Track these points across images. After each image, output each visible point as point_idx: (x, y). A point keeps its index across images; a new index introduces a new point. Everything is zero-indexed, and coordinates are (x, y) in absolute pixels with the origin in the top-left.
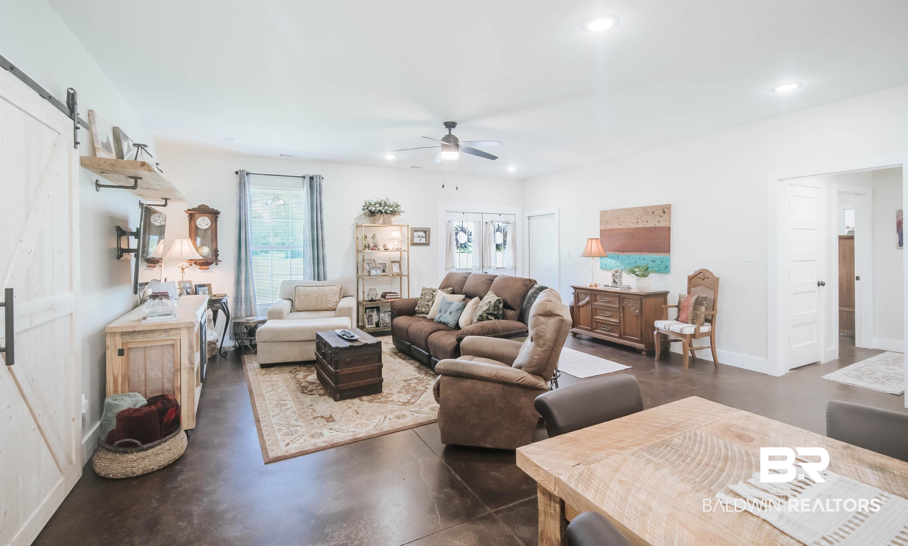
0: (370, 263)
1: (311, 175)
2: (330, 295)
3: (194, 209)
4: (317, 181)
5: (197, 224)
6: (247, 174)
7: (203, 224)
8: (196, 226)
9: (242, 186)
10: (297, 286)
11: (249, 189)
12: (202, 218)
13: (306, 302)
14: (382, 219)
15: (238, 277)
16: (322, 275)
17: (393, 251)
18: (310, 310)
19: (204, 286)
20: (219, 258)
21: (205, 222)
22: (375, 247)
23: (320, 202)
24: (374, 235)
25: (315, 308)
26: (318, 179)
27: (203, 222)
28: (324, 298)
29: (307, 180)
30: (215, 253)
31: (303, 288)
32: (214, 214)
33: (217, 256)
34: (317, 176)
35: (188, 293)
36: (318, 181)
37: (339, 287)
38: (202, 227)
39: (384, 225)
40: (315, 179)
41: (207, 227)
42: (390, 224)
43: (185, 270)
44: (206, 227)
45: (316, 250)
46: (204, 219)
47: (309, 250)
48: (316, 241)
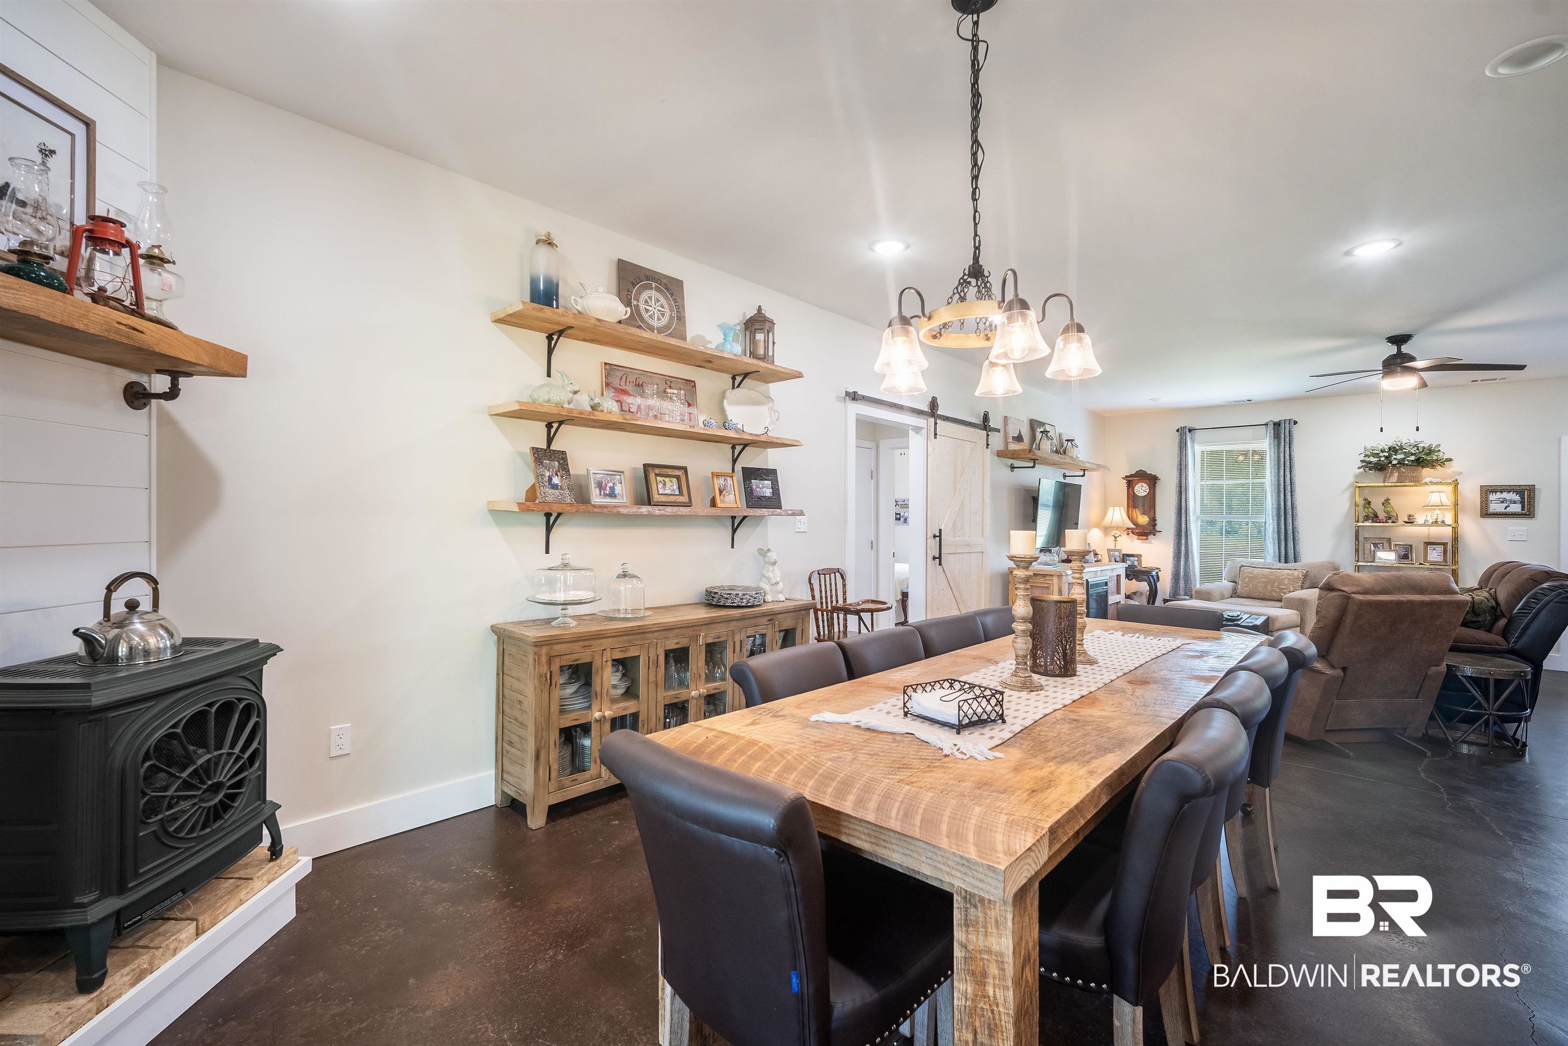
0: (1379, 544)
1: (1276, 420)
2: (1286, 582)
3: (1131, 476)
4: (1285, 428)
5: (1135, 491)
6: (1190, 431)
7: (1142, 491)
8: (1134, 493)
9: (1182, 446)
10: (1243, 566)
11: (1193, 448)
12: (1140, 484)
13: (1251, 586)
14: (1396, 474)
15: (1178, 550)
16: (1291, 555)
17: (1424, 525)
18: (1256, 597)
19: (1133, 556)
20: (1158, 528)
21: (1144, 489)
22: (1391, 518)
23: (1290, 455)
24: (1387, 500)
25: (1261, 596)
26: (1287, 425)
27: (1141, 489)
28: (1276, 584)
29: (1271, 427)
30: (1153, 521)
31: (1250, 569)
32: (1152, 480)
33: (1155, 525)
34: (1285, 421)
35: (1116, 561)
36: (1287, 428)
37: (1302, 572)
38: (1140, 495)
39: (1399, 484)
40: (1282, 426)
41: (1146, 493)
42: (1417, 481)
43: (1118, 539)
44: (1144, 494)
45: (1283, 521)
46: (1142, 486)
47: (1271, 521)
48: (1283, 509)
